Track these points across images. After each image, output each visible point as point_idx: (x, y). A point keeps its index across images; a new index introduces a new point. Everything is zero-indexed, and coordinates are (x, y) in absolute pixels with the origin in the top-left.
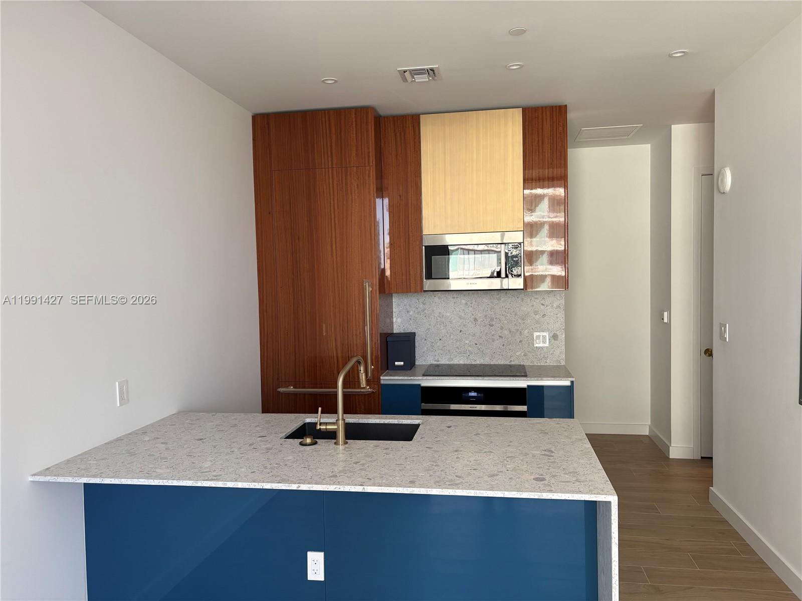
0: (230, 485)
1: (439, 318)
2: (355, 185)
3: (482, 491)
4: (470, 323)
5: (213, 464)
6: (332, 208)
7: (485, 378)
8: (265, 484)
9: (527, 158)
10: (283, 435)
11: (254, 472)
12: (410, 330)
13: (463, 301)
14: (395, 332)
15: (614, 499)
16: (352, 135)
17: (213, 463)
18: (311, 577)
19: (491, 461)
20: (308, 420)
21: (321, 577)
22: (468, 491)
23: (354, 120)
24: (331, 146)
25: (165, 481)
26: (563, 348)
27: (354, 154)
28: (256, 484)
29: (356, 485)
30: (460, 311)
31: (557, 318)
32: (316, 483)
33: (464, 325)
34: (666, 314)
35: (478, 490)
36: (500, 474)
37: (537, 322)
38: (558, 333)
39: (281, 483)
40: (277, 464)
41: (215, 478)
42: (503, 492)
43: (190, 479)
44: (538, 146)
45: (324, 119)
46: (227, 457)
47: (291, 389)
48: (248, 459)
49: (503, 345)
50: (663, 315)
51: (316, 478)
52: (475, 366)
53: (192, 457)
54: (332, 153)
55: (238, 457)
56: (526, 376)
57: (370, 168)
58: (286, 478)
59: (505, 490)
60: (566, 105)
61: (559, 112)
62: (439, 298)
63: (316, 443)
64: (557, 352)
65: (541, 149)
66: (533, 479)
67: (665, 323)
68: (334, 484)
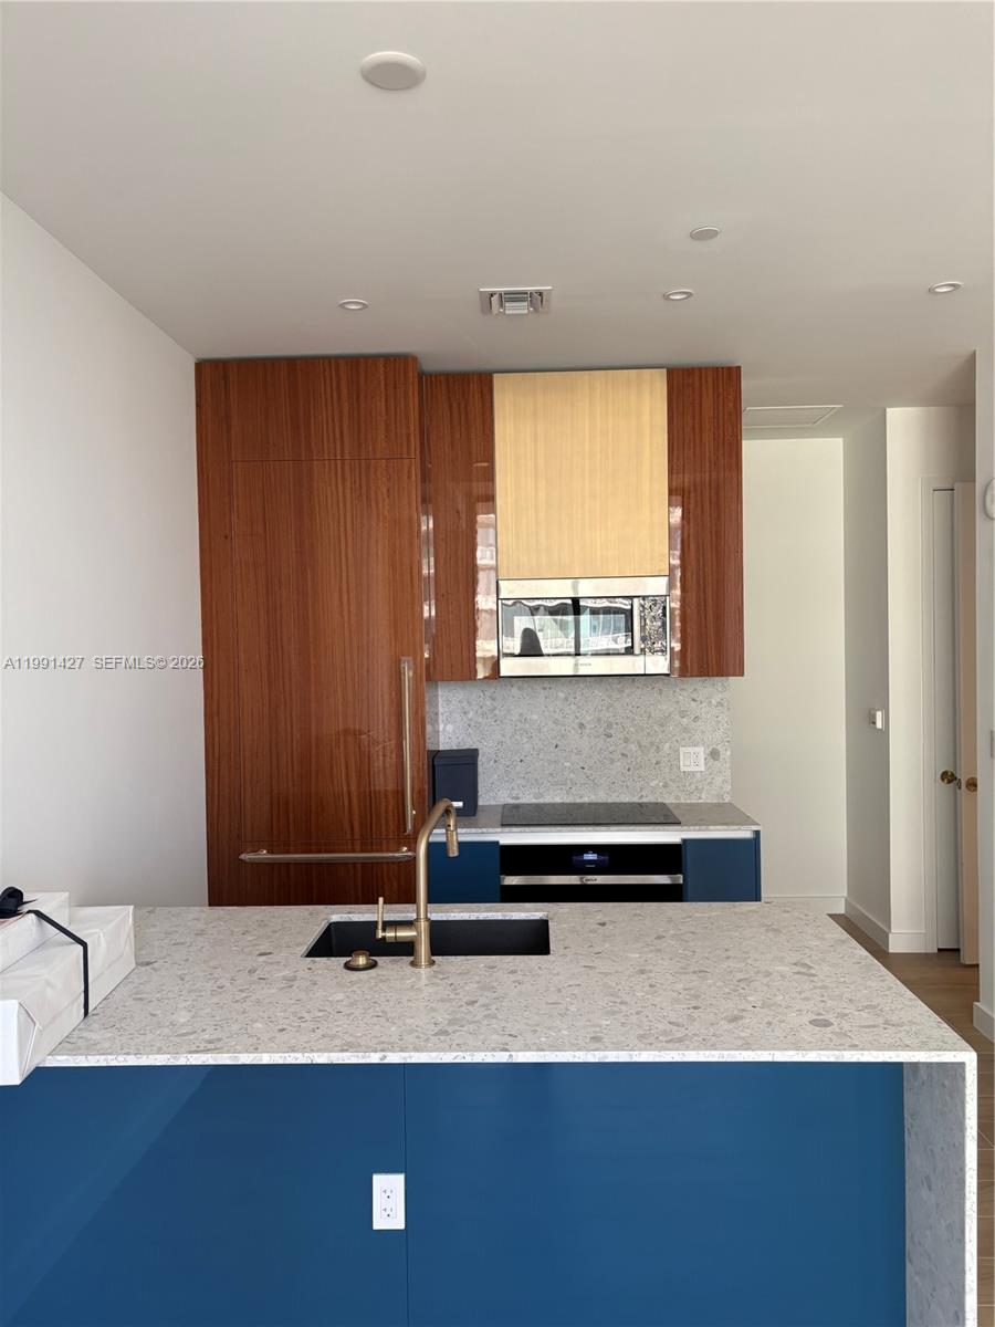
0: (246, 1059)
1: (519, 724)
2: (385, 490)
3: (732, 1052)
4: (573, 732)
5: (193, 1017)
6: (342, 529)
7: (612, 828)
8: (315, 1054)
9: (675, 452)
10: (304, 949)
11: (283, 1030)
12: (468, 744)
13: (561, 695)
14: (441, 748)
15: (969, 1058)
16: (378, 403)
17: (193, 1014)
18: (379, 1223)
19: (713, 988)
20: (335, 918)
21: (398, 1223)
22: (707, 1053)
23: (382, 378)
24: (341, 421)
25: (110, 1057)
26: (728, 772)
27: (383, 437)
28: (299, 1055)
29: (494, 1050)
30: (555, 712)
31: (718, 722)
32: (416, 1050)
33: (563, 736)
34: (879, 715)
35: (723, 1049)
36: (744, 1014)
37: (686, 730)
38: (719, 747)
39: (347, 1050)
40: (321, 1011)
41: (212, 1046)
42: (772, 1052)
43: (160, 1051)
44: (694, 434)
45: (327, 373)
46: (215, 1000)
47: (264, 854)
48: (258, 1001)
49: (629, 770)
50: (874, 716)
51: (411, 1038)
52: (581, 806)
53: (145, 1002)
54: (342, 433)
55: (238, 998)
56: (679, 823)
57: (411, 463)
58: (351, 1039)
59: (773, 1049)
60: (739, 367)
61: (728, 378)
62: (520, 688)
63: (373, 965)
64: (718, 780)
65: (697, 437)
66: (810, 1022)
67: (880, 730)
68: (450, 1049)
